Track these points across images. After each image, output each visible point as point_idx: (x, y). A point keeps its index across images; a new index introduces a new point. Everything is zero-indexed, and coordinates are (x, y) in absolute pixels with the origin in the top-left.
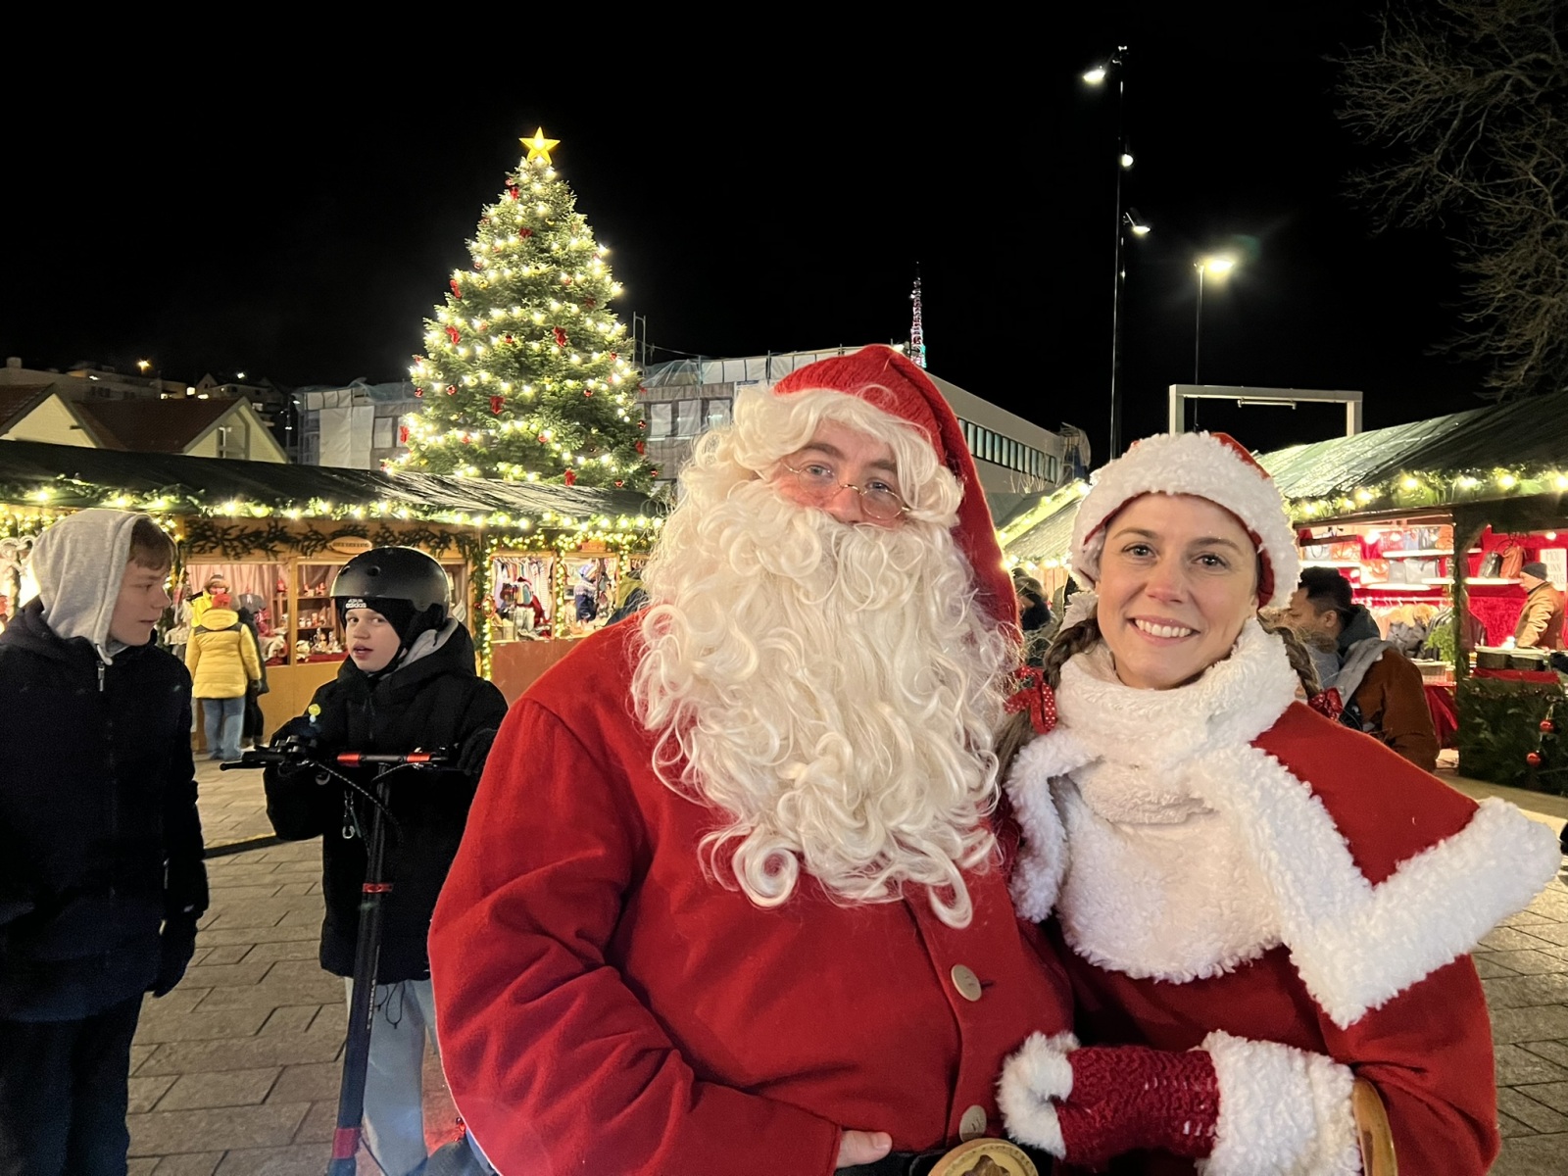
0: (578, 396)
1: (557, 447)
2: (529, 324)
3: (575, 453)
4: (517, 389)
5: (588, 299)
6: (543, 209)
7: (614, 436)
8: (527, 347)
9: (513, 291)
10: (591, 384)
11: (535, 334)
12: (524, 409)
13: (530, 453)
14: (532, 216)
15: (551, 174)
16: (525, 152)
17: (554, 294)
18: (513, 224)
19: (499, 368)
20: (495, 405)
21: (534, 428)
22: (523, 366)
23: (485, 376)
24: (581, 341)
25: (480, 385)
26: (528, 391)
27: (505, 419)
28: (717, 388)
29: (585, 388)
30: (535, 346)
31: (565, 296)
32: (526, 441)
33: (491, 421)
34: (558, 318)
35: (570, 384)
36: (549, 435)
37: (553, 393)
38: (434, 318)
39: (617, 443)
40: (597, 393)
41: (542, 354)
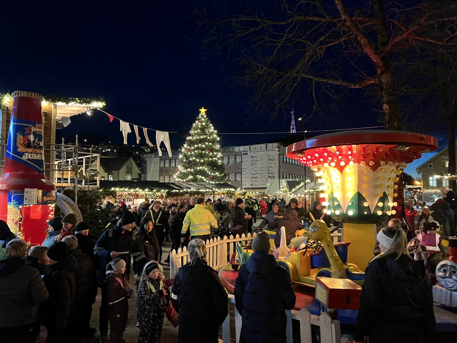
0: (212, 161)
1: (208, 172)
2: (202, 147)
3: (211, 173)
4: (200, 160)
5: (213, 141)
6: (204, 124)
7: (219, 169)
8: (202, 152)
9: (199, 141)
10: (214, 159)
11: (203, 149)
12: (202, 164)
13: (203, 173)
14: (202, 125)
15: (205, 116)
16: (200, 112)
17: (207, 141)
18: (199, 128)
19: (197, 156)
20: (196, 164)
21: (203, 168)
22: (201, 156)
23: (194, 158)
24: (212, 150)
25: (193, 160)
26: (202, 161)
27: (198, 167)
28: (238, 153)
29: (213, 160)
30: (204, 152)
31: (209, 141)
32: (202, 171)
33: (195, 167)
34: (208, 146)
35: (210, 159)
36: (206, 169)
37: (207, 161)
38: (183, 147)
39: (220, 170)
40: (216, 160)
41: (205, 153)
